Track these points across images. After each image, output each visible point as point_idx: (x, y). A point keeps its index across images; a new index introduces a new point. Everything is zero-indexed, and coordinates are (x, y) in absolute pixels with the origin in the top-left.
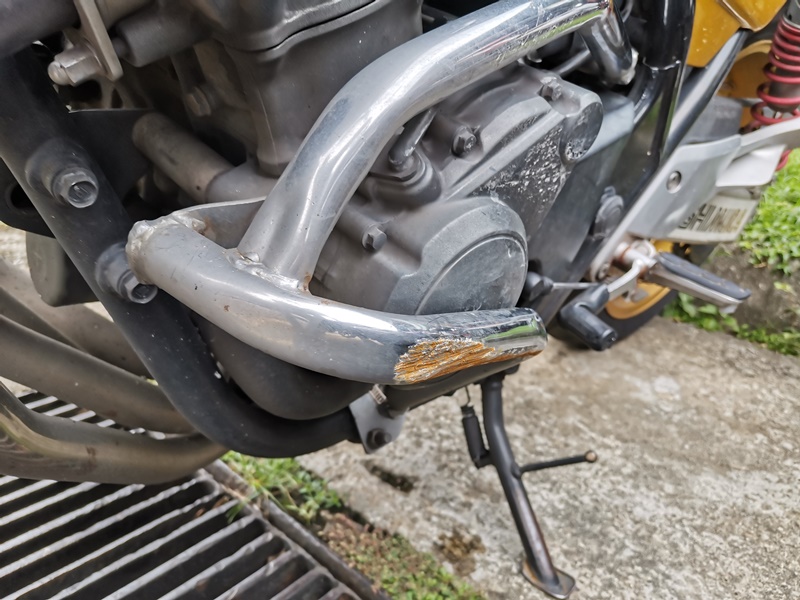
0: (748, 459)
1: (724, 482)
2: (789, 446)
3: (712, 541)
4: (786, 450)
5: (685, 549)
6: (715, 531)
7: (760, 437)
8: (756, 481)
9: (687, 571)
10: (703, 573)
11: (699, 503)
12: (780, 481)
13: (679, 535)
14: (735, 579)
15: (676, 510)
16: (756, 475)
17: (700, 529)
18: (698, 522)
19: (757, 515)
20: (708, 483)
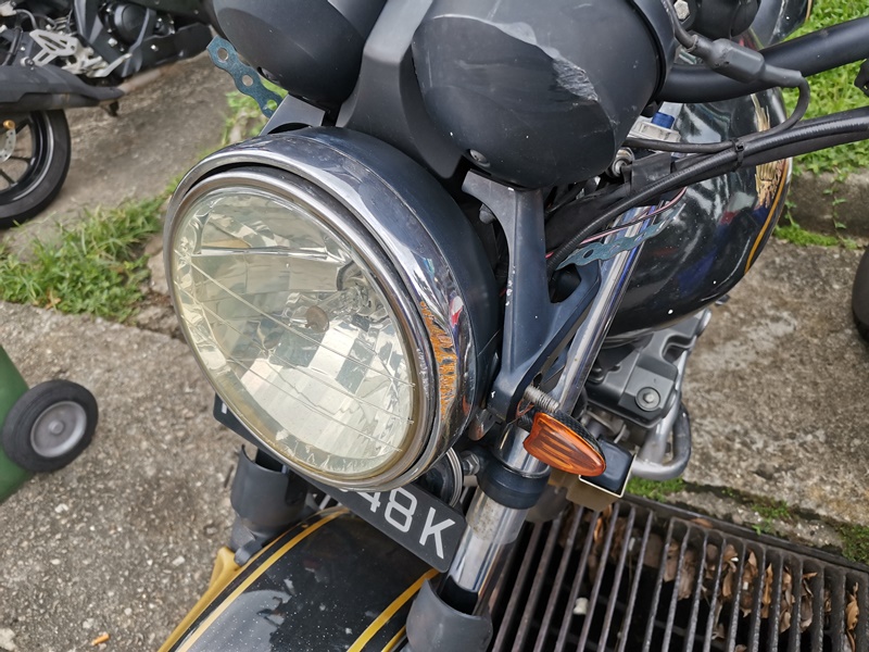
0: (723, 334)
1: (713, 355)
2: (742, 315)
3: (716, 396)
4: (741, 319)
5: (705, 406)
6: (716, 390)
7: (726, 314)
8: (729, 349)
9: (709, 419)
10: (716, 416)
11: (704, 375)
12: (742, 344)
13: (700, 399)
14: (731, 414)
15: (694, 384)
16: (729, 344)
17: (708, 391)
18: (707, 387)
19: (734, 372)
20: (706, 359)
